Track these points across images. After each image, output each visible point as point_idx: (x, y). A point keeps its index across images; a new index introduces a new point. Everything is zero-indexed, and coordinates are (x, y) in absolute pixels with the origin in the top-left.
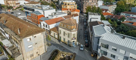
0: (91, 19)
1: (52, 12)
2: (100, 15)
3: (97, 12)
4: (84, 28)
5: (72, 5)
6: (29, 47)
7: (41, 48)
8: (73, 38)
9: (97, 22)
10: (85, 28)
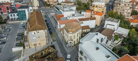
0: (106, 25)
1: (71, 14)
6: (34, 38)
7: (43, 41)
8: (70, 39)
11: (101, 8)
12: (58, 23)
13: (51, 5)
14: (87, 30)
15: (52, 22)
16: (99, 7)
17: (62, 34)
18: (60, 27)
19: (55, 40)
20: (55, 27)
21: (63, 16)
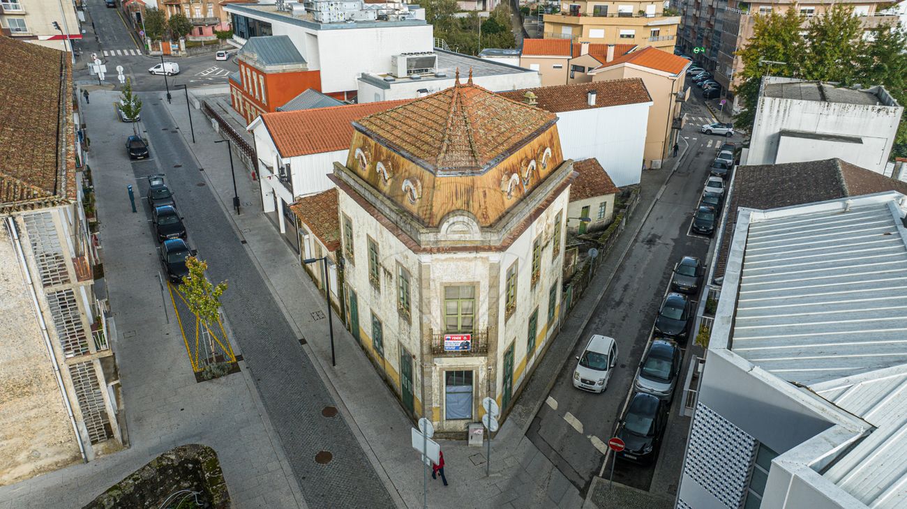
0: (774, 142)
1: (398, 52)
2: (884, 102)
3: (865, 82)
4: (684, 227)
5: (629, 15)
8: (451, 330)
9: (836, 171)
10: (695, 231)
11: (643, 21)
12: (266, 150)
13: (200, 25)
14: (585, 202)
15: (201, 160)
16: (621, 15)
17: (314, 268)
18: (282, 193)
19: (234, 349)
20: (236, 202)
21: (313, 80)
